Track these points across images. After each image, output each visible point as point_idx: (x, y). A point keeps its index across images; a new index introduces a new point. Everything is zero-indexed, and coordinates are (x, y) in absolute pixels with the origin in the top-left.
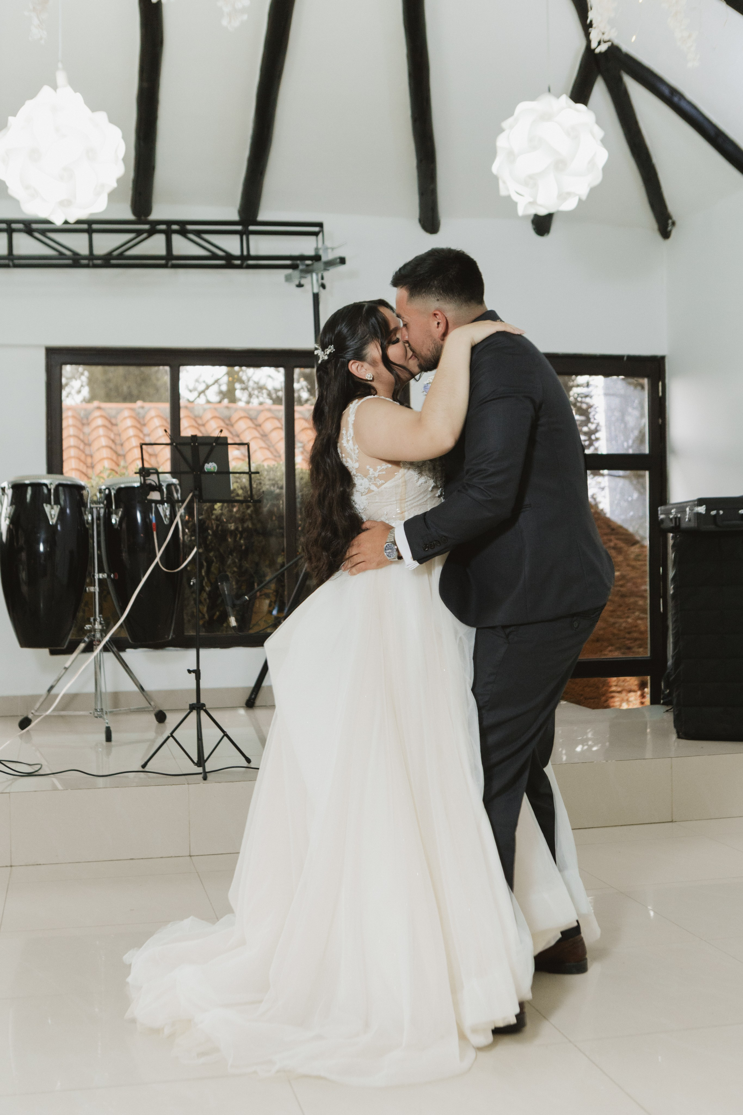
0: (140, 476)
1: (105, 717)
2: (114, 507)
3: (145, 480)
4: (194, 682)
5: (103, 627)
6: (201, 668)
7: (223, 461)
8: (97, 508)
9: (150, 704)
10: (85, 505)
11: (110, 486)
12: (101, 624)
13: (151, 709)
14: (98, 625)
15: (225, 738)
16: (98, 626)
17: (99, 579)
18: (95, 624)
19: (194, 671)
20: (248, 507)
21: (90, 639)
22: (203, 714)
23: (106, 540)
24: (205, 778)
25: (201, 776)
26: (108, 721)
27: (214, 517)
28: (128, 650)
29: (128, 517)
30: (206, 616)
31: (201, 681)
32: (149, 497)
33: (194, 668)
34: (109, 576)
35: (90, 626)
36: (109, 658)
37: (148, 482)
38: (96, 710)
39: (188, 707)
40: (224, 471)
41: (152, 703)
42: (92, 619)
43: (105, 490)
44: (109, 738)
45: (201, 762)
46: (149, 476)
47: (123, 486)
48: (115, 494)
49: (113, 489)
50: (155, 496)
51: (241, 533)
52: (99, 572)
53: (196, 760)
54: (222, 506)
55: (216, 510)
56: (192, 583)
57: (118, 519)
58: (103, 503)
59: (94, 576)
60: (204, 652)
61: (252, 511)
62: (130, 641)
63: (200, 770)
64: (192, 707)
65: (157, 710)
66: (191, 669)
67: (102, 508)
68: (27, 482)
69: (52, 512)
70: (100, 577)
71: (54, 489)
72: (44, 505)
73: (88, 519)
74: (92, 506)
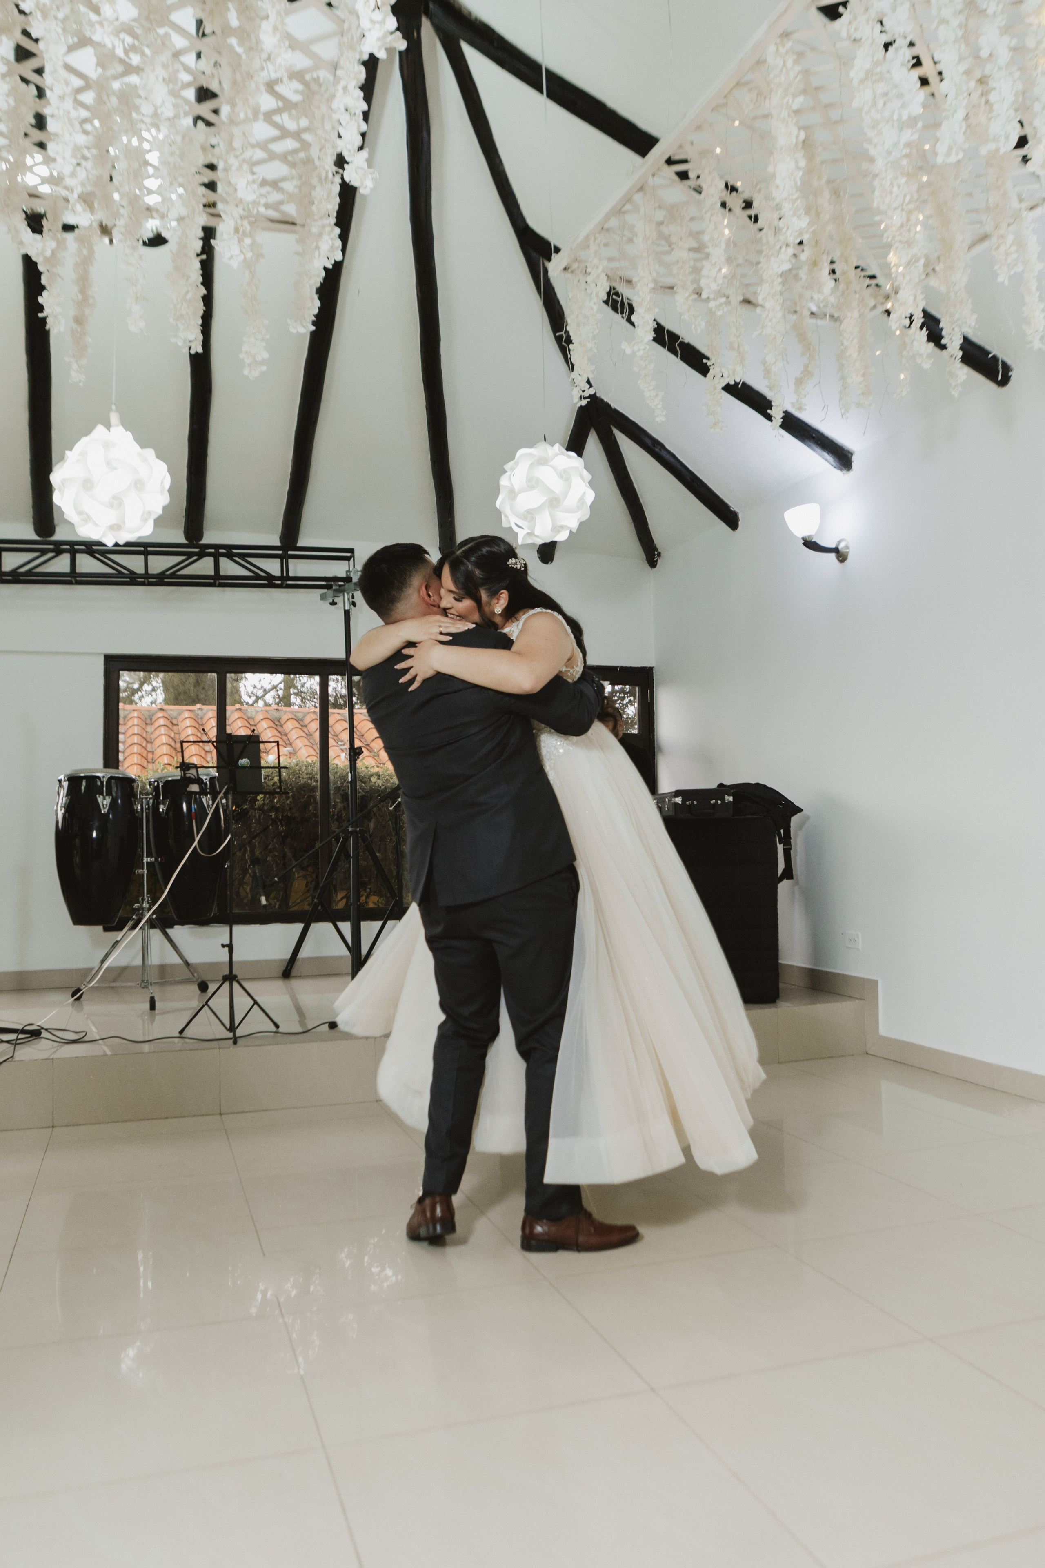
0: (181, 770)
1: (150, 988)
2: (161, 798)
3: (185, 774)
4: (228, 955)
5: (150, 906)
6: (234, 942)
7: (256, 757)
8: (146, 798)
9: (193, 975)
10: (135, 796)
11: (159, 779)
12: (148, 903)
13: (195, 980)
15: (256, 1006)
16: (145, 905)
17: (147, 863)
18: (143, 904)
19: (227, 946)
20: (288, 798)
21: (138, 916)
22: (235, 985)
23: (154, 828)
24: (235, 1043)
25: (231, 1041)
26: (154, 991)
27: (256, 807)
28: (175, 927)
29: (175, 807)
30: (249, 896)
31: (234, 954)
32: (188, 789)
33: (227, 942)
34: (156, 860)
35: (139, 905)
36: (156, 935)
37: (188, 775)
38: (143, 981)
39: (221, 978)
40: (256, 766)
41: (195, 975)
42: (140, 899)
43: (154, 782)
44: (153, 1007)
45: (232, 1028)
46: (188, 770)
47: (170, 779)
48: (162, 786)
49: (161, 781)
50: (195, 788)
51: (280, 821)
52: (147, 857)
53: (228, 1026)
54: (264, 797)
55: (258, 800)
56: (226, 866)
57: (165, 809)
58: (152, 794)
59: (143, 860)
60: (237, 929)
61: (290, 802)
62: (176, 919)
63: (231, 1035)
64: (225, 979)
65: (200, 980)
66: (225, 944)
67: (151, 798)
68: (82, 775)
69: (104, 802)
70: (149, 860)
71: (106, 782)
72: (97, 796)
73: (137, 809)
74: (142, 797)
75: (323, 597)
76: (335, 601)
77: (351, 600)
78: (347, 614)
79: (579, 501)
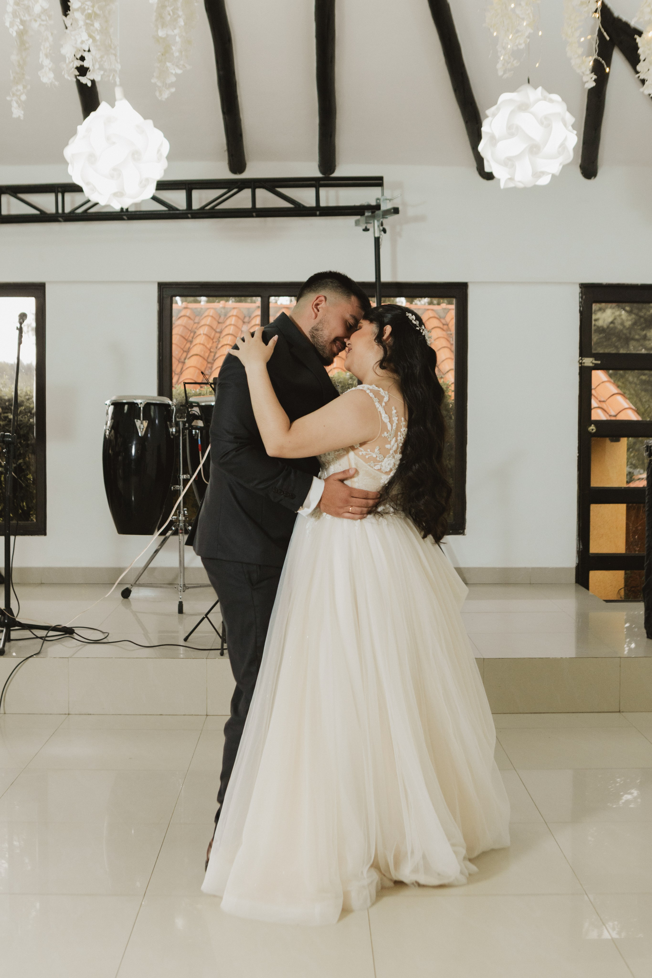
1: (180, 593)
5: (186, 518)
8: (181, 422)
10: (172, 420)
12: (184, 515)
14: (182, 517)
17: (182, 480)
18: (179, 516)
21: (176, 528)
35: (176, 517)
44: (181, 609)
47: (203, 404)
52: (183, 474)
59: (179, 477)
68: (124, 401)
69: (141, 426)
70: (185, 478)
71: (143, 408)
72: (136, 420)
73: (172, 432)
74: (178, 420)
75: (357, 223)
76: (368, 227)
77: (381, 228)
78: (377, 241)
79: (560, 147)
